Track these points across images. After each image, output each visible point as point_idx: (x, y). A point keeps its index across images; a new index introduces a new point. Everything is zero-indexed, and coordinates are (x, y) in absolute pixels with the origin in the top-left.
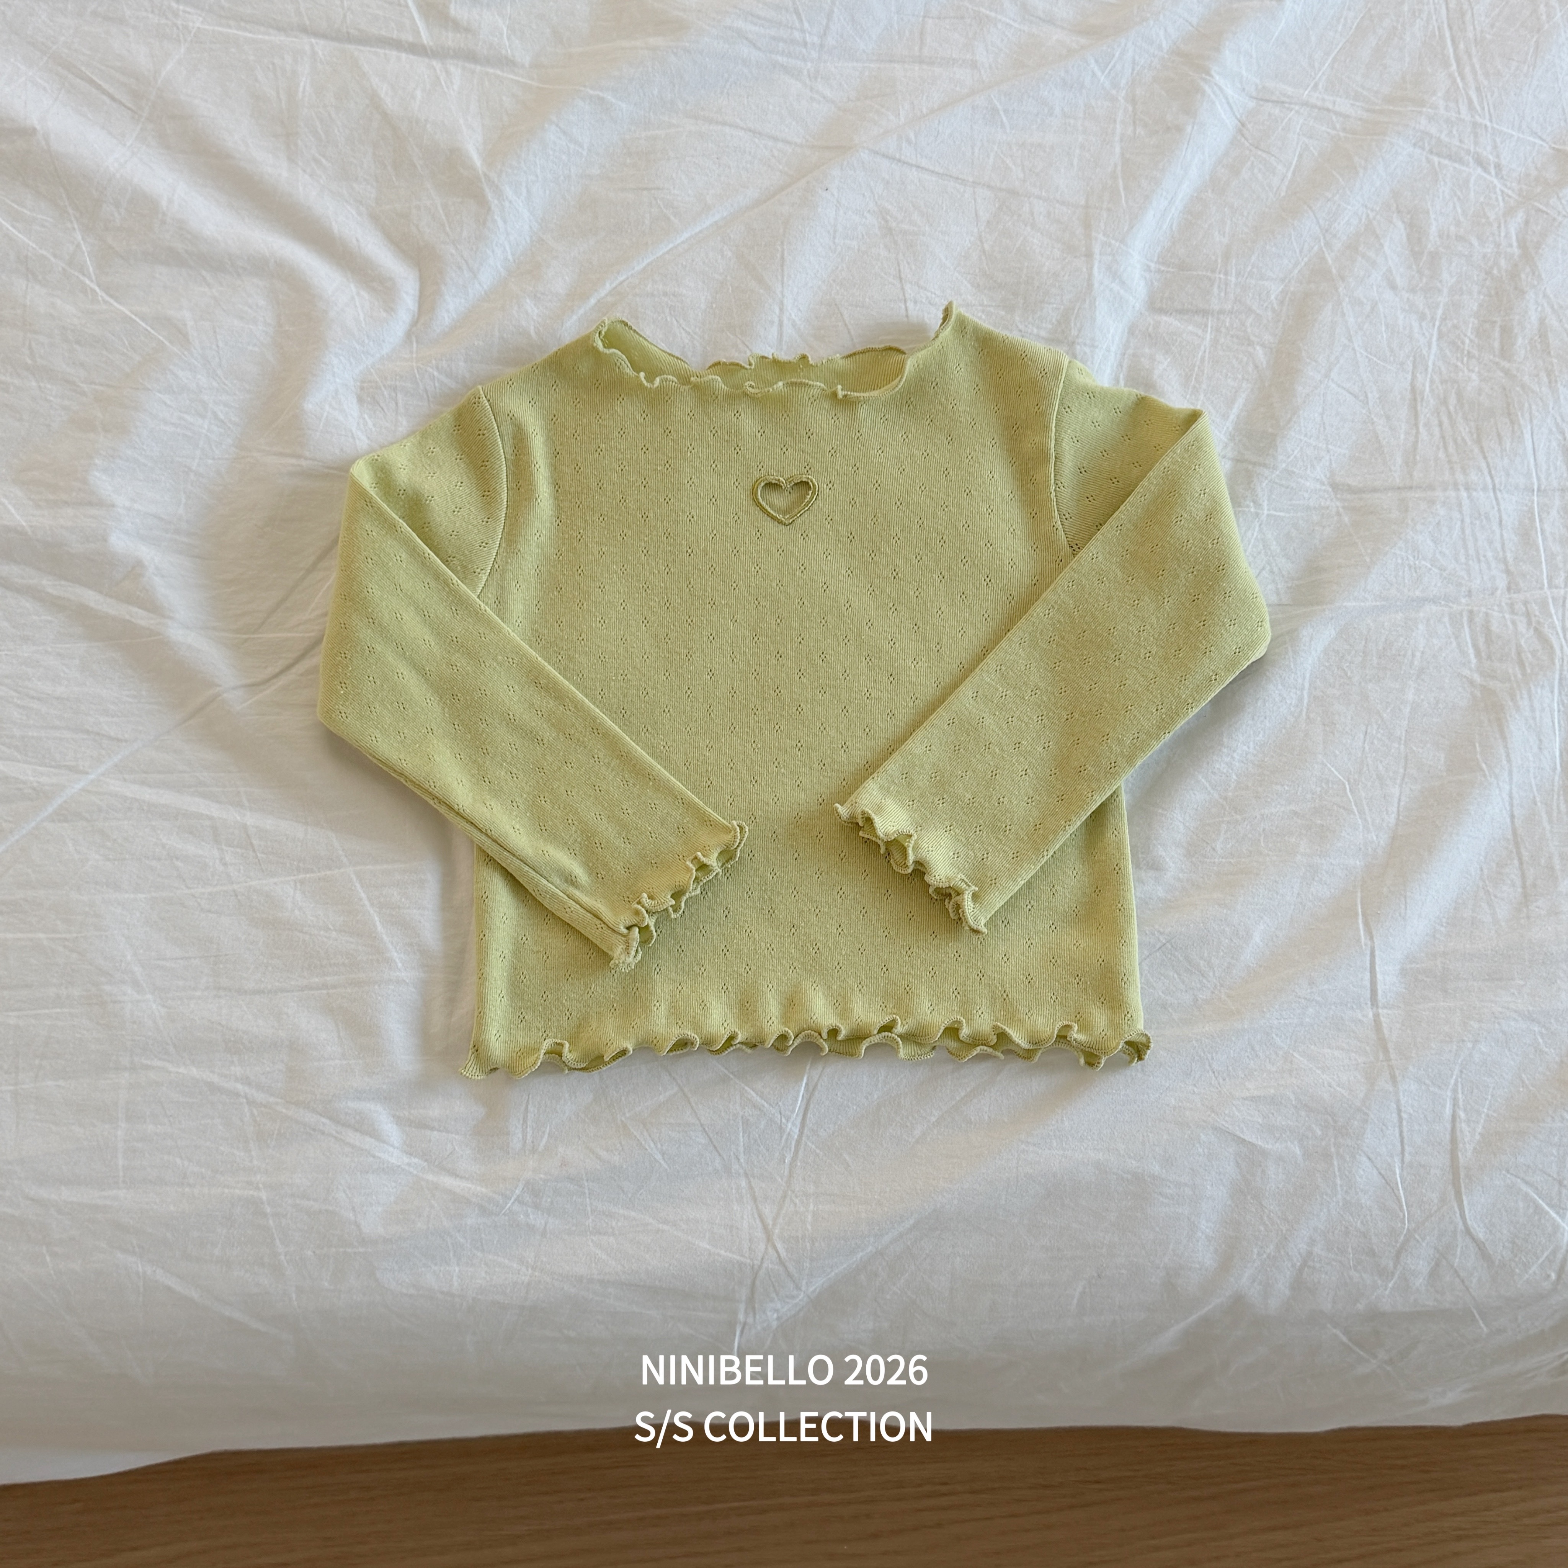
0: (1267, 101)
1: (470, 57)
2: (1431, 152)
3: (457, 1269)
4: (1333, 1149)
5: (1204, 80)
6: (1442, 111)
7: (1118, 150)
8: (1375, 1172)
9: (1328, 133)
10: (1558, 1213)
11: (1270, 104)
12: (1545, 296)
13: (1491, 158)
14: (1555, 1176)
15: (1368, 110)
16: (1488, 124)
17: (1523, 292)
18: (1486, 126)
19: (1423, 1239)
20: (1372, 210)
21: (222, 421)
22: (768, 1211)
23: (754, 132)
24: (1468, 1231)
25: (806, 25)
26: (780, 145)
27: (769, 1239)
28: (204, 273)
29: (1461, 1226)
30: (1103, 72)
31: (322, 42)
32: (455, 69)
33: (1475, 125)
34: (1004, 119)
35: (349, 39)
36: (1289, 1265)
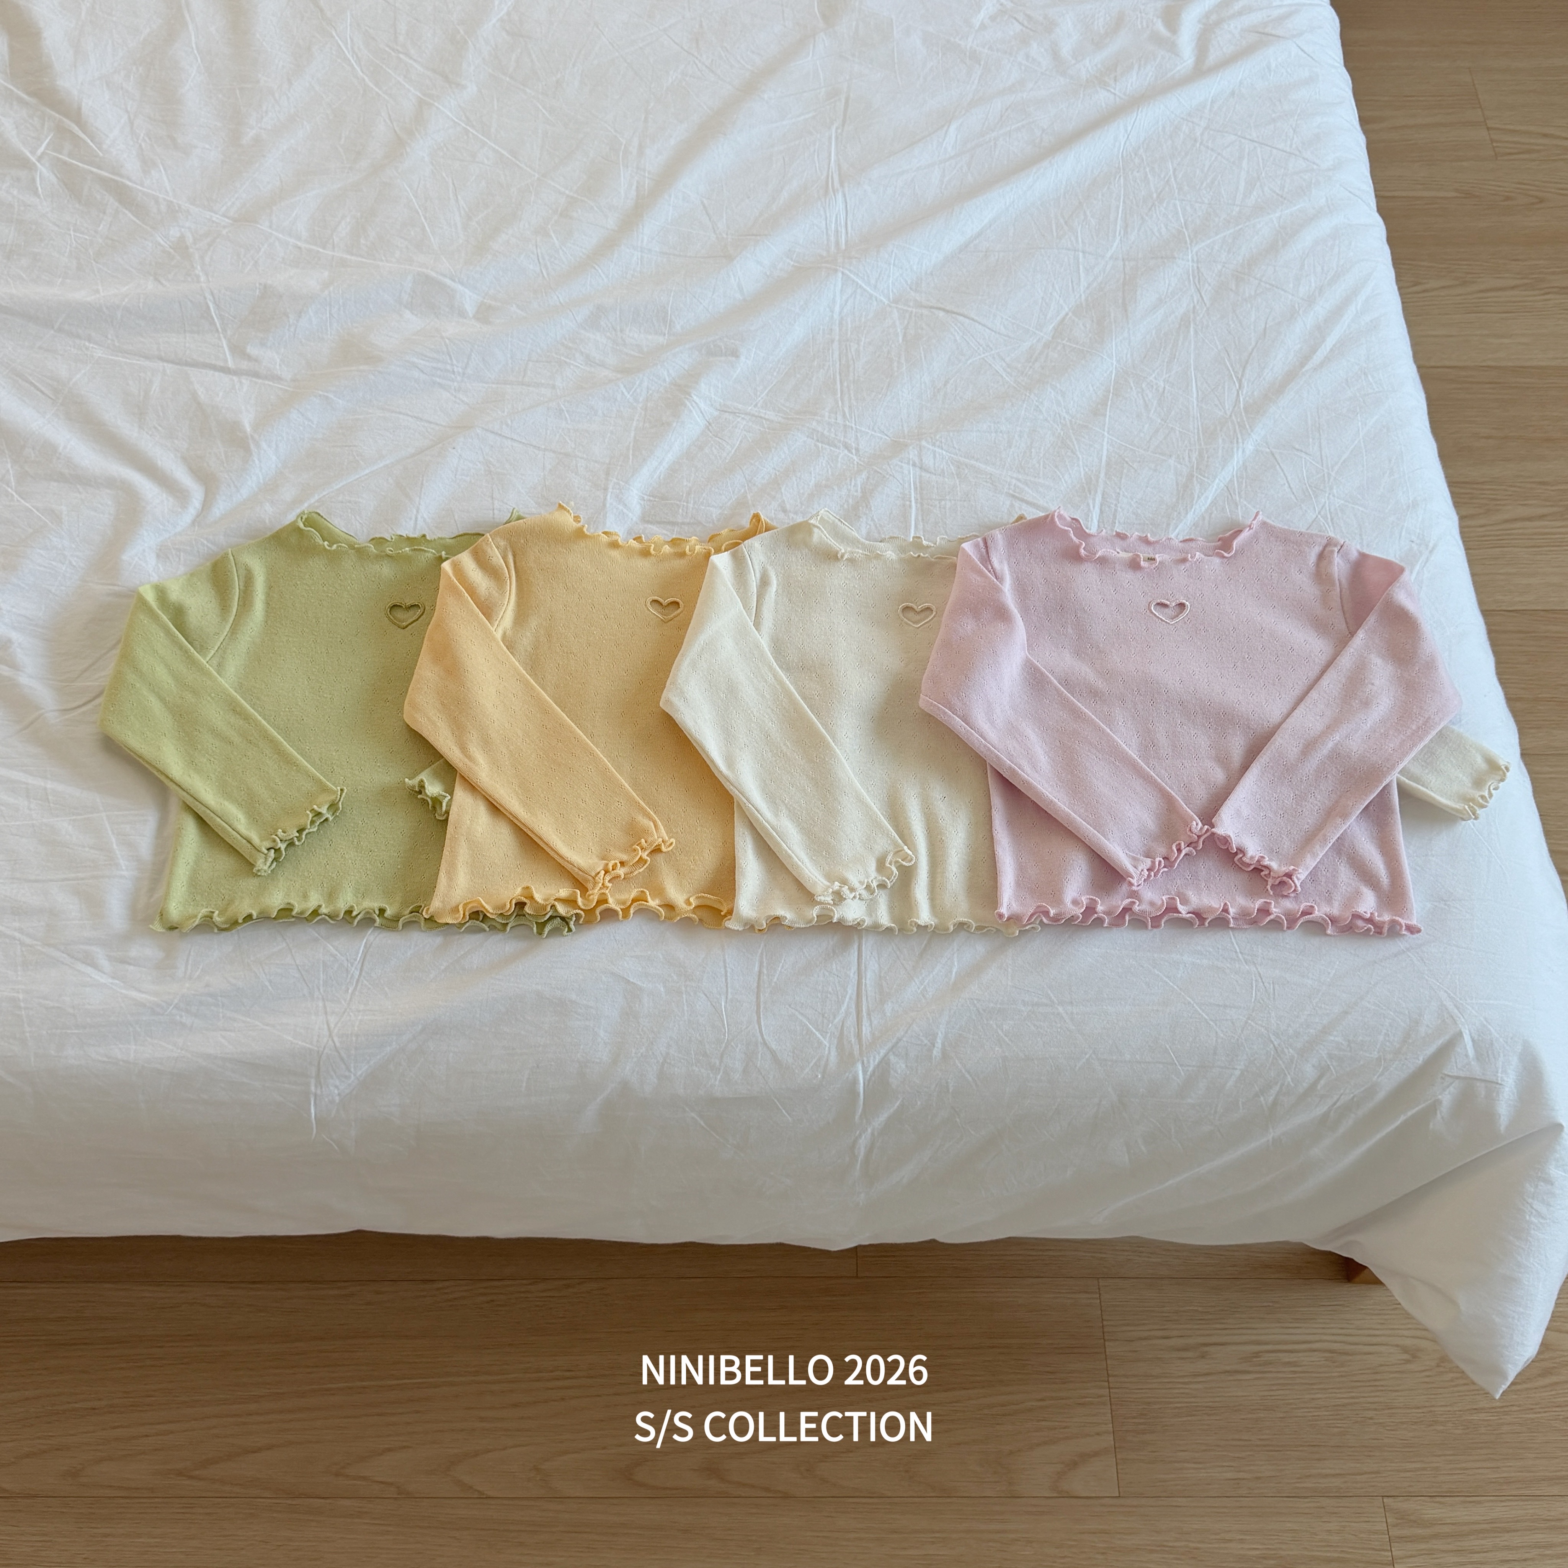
0: (726, 412)
1: (256, 375)
2: (818, 441)
3: (134, 1047)
4: (683, 988)
5: (687, 399)
6: (827, 419)
7: (632, 434)
8: (709, 1003)
9: (760, 430)
10: (822, 1035)
11: (727, 414)
12: (873, 520)
13: (854, 445)
14: (820, 1011)
15: (784, 418)
16: (853, 426)
17: (859, 517)
18: (852, 427)
19: (737, 1046)
20: (779, 471)
21: (74, 566)
22: (332, 1020)
23: (417, 418)
24: (765, 1043)
25: (455, 362)
26: (432, 426)
27: (330, 1035)
28: (78, 486)
29: (760, 1039)
30: (629, 393)
31: (170, 365)
32: (245, 381)
33: (845, 426)
34: (567, 416)
35: (187, 364)
36: (655, 1061)
